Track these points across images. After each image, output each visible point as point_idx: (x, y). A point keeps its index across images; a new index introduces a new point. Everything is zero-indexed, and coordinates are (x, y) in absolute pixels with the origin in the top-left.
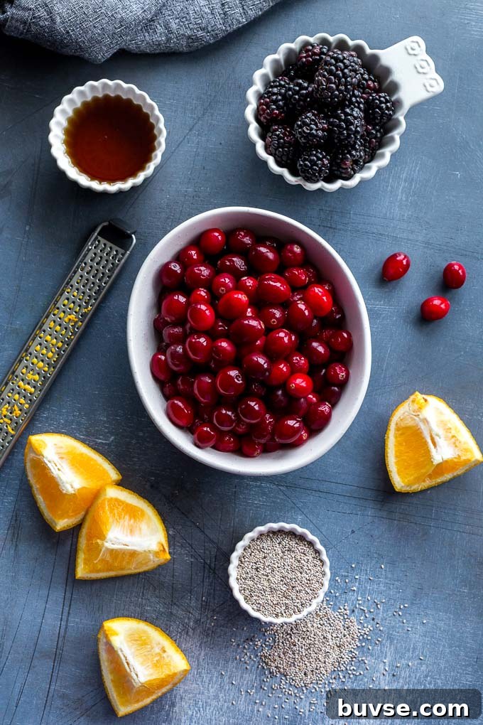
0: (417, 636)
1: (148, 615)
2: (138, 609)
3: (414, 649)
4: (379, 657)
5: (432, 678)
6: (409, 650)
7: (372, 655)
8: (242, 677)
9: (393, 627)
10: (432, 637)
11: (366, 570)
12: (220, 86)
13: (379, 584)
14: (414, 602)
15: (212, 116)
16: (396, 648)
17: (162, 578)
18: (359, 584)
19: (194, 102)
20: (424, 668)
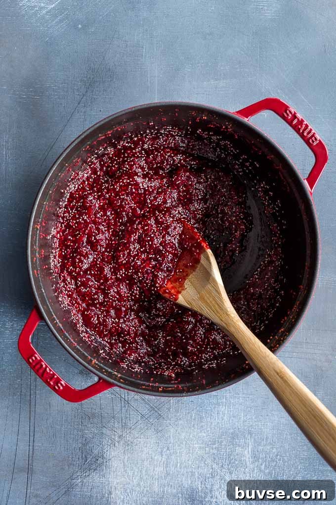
0: (268, 430)
1: (87, 436)
2: (80, 433)
3: (267, 438)
4: (244, 446)
5: (281, 456)
6: (263, 440)
7: (239, 446)
8: (154, 470)
9: (251, 426)
10: (278, 429)
11: (230, 390)
12: (96, 71)
13: (239, 398)
14: (263, 407)
15: (92, 92)
16: (255, 439)
17: (93, 411)
18: (226, 399)
19: (79, 83)
20: (274, 450)
